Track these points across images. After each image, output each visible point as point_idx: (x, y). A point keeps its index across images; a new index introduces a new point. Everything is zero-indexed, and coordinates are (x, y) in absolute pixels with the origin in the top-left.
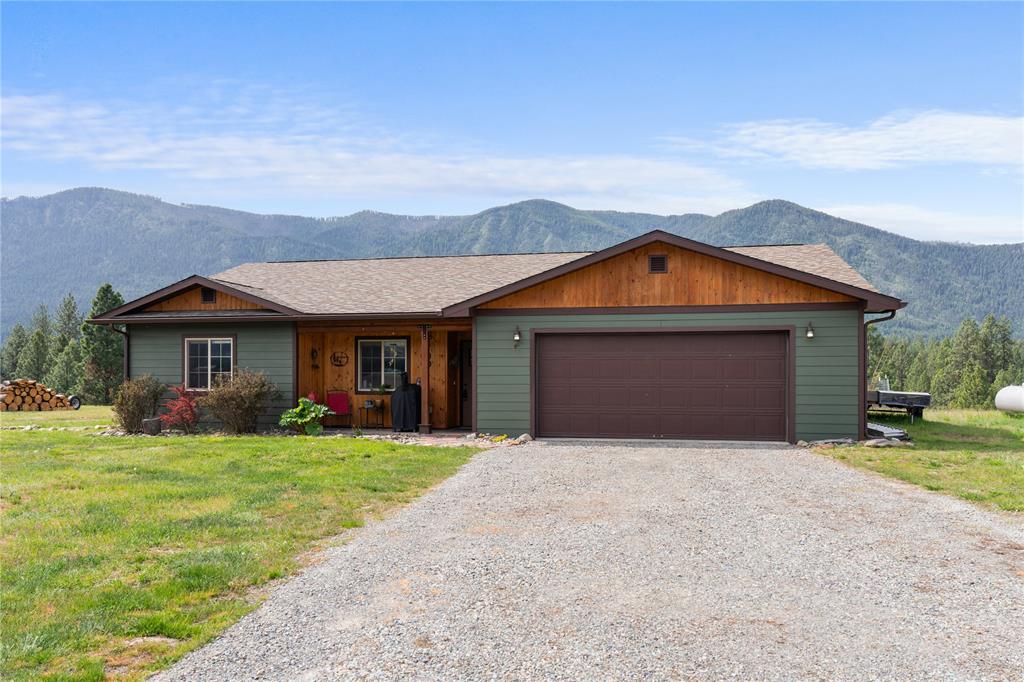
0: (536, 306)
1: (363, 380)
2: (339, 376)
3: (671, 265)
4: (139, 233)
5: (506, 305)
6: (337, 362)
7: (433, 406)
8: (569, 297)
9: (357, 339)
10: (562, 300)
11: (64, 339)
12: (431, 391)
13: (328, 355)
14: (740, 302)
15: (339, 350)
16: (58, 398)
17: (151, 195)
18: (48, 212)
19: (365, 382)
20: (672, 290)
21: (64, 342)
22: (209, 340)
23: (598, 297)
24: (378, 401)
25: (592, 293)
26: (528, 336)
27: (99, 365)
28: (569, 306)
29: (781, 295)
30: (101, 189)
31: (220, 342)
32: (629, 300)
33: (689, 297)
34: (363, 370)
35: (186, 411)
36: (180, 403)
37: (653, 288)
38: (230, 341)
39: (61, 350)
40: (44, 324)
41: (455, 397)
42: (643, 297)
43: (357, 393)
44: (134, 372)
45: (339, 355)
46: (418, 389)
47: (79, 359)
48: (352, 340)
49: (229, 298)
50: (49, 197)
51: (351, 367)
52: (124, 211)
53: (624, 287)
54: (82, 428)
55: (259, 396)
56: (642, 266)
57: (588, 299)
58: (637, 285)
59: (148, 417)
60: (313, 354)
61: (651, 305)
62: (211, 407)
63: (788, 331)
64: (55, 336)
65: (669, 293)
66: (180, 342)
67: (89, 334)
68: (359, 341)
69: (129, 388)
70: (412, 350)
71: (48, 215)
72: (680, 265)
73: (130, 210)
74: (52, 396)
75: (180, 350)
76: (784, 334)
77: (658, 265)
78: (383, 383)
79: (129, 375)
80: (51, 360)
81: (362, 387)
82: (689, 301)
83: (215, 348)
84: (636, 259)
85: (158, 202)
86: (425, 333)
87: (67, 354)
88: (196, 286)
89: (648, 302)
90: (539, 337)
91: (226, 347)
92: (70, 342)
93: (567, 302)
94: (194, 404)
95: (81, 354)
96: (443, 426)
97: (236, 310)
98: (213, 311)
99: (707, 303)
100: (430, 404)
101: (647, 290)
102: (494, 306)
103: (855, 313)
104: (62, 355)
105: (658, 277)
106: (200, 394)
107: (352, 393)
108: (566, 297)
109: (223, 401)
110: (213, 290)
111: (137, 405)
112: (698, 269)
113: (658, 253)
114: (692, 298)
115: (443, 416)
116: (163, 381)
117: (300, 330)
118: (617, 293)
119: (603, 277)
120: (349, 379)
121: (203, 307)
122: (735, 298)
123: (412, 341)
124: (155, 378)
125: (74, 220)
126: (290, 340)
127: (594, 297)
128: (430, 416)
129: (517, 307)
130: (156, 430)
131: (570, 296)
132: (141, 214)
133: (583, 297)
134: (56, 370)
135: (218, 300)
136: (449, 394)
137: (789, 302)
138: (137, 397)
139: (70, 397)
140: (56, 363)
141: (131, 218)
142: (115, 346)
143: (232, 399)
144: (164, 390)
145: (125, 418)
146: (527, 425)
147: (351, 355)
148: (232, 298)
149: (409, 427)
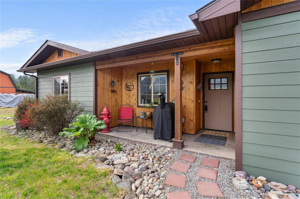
1: (141, 99)
2: (129, 96)
6: (128, 88)
7: (185, 118)
12: (183, 108)
13: (124, 84)
15: (129, 81)
19: (143, 100)
22: (60, 77)
24: (149, 112)
41: (200, 110)
43: (138, 106)
45: (129, 84)
46: (172, 106)
48: (135, 76)
49: (67, 53)
51: (134, 91)
60: (112, 84)
68: (139, 75)
70: (170, 79)
75: (52, 83)
78: (152, 101)
81: (141, 103)
86: (177, 60)
96: (192, 132)
100: (183, 116)
107: (135, 107)
110: (62, 49)
115: (192, 126)
117: (97, 67)
120: (134, 98)
123: (170, 73)
128: (183, 125)
136: (196, 110)
147: (135, 84)
148: (65, 52)
149: (166, 138)
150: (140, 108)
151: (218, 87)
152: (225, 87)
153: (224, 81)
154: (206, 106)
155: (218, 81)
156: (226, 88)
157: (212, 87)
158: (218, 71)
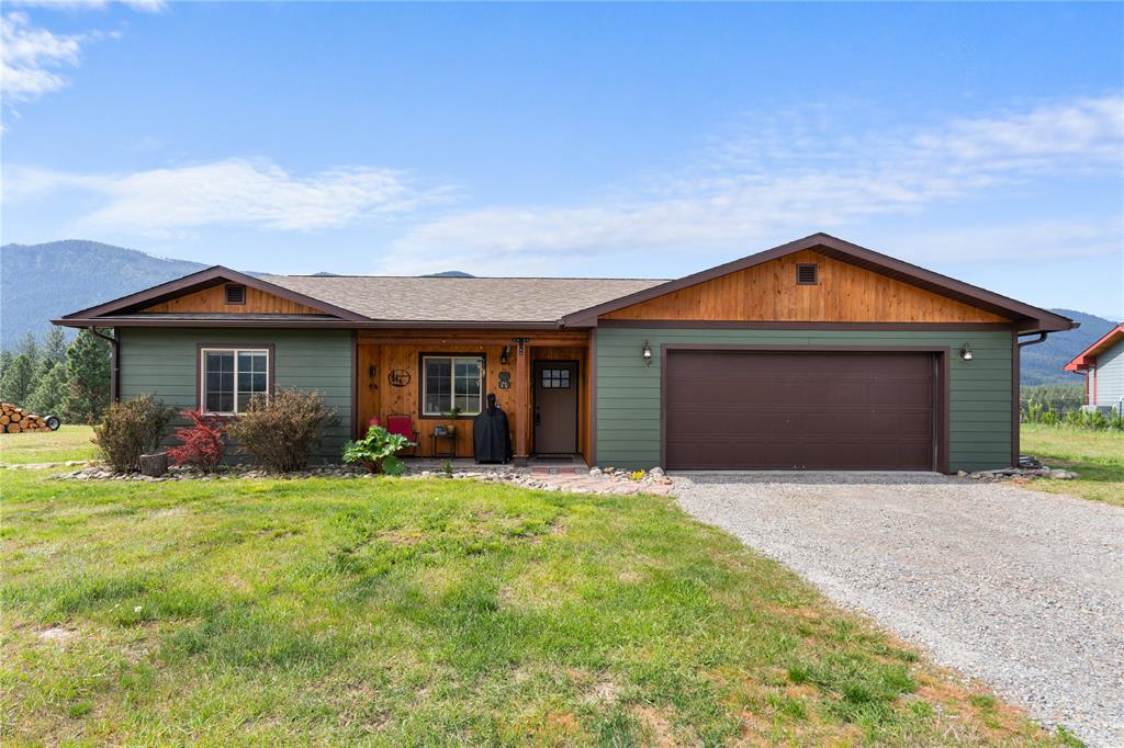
0: (667, 318)
1: (428, 402)
2: (398, 398)
3: (821, 276)
4: (126, 279)
5: (633, 315)
6: (396, 381)
8: (707, 308)
9: (421, 355)
10: (698, 312)
11: (50, 363)
13: (385, 372)
14: (893, 320)
15: (400, 367)
16: (31, 419)
17: (138, 249)
18: (39, 259)
19: (430, 405)
20: (822, 304)
21: (50, 365)
22: (236, 351)
23: (740, 309)
24: (451, 427)
25: (733, 304)
26: (658, 352)
27: (85, 386)
28: (706, 319)
29: (936, 313)
30: (91, 242)
31: (252, 355)
32: (775, 313)
33: (840, 313)
34: (428, 391)
35: (206, 443)
36: (197, 434)
37: (800, 301)
38: (266, 352)
39: (47, 373)
40: (32, 350)
42: (790, 311)
43: (421, 417)
44: (125, 390)
45: (399, 373)
47: (65, 380)
48: (415, 357)
49: (264, 296)
50: (40, 246)
51: (414, 387)
52: (113, 261)
53: (770, 297)
54: (45, 465)
55: (314, 423)
56: (790, 276)
57: (728, 311)
58: (784, 297)
59: (147, 451)
60: (372, 371)
61: (800, 320)
62: (245, 438)
63: (942, 353)
64: (41, 361)
65: (818, 307)
66: (195, 353)
67: (74, 357)
68: (424, 358)
69: (118, 413)
70: (488, 369)
71: (39, 261)
72: (830, 276)
73: (118, 261)
74: (22, 417)
75: (194, 363)
76: (937, 355)
77: (807, 275)
78: (453, 407)
79: (118, 395)
80: (36, 381)
81: (427, 410)
82: (840, 317)
83: (244, 361)
84: (782, 267)
85: (144, 255)
86: (521, 348)
87: (53, 376)
88: (220, 281)
89: (796, 317)
90: (671, 352)
91: (260, 361)
92: (56, 366)
93: (704, 314)
94: (218, 435)
95: (67, 376)
97: (275, 314)
98: (242, 314)
99: (858, 320)
101: (795, 304)
102: (620, 316)
103: (1008, 334)
104: (48, 378)
105: (807, 289)
106: (225, 420)
107: (415, 417)
108: (703, 308)
109: (263, 430)
110: (245, 286)
111: (132, 435)
112: (849, 282)
113: (807, 262)
114: (843, 314)
116: (170, 403)
117: (360, 341)
118: (761, 306)
119: (746, 287)
120: (412, 400)
121: (227, 308)
122: (888, 315)
123: (488, 359)
124: (157, 399)
125: (64, 266)
126: (348, 353)
127: (736, 310)
129: (646, 318)
130: (161, 470)
131: (709, 308)
132: (128, 266)
133: (723, 308)
134: (40, 391)
135: (249, 301)
137: (943, 321)
138: (130, 424)
139: (47, 418)
140: (41, 384)
141: (119, 268)
142: (103, 369)
143: (275, 427)
144: (172, 415)
145: (111, 453)
146: (657, 456)
147: (414, 374)
148: (268, 298)
149: (498, 459)
150: (424, 421)
151: (556, 384)
152: (566, 383)
153: (565, 374)
154: (538, 415)
155: (556, 373)
156: (567, 386)
157: (547, 383)
158: (557, 358)
